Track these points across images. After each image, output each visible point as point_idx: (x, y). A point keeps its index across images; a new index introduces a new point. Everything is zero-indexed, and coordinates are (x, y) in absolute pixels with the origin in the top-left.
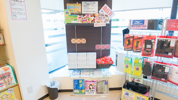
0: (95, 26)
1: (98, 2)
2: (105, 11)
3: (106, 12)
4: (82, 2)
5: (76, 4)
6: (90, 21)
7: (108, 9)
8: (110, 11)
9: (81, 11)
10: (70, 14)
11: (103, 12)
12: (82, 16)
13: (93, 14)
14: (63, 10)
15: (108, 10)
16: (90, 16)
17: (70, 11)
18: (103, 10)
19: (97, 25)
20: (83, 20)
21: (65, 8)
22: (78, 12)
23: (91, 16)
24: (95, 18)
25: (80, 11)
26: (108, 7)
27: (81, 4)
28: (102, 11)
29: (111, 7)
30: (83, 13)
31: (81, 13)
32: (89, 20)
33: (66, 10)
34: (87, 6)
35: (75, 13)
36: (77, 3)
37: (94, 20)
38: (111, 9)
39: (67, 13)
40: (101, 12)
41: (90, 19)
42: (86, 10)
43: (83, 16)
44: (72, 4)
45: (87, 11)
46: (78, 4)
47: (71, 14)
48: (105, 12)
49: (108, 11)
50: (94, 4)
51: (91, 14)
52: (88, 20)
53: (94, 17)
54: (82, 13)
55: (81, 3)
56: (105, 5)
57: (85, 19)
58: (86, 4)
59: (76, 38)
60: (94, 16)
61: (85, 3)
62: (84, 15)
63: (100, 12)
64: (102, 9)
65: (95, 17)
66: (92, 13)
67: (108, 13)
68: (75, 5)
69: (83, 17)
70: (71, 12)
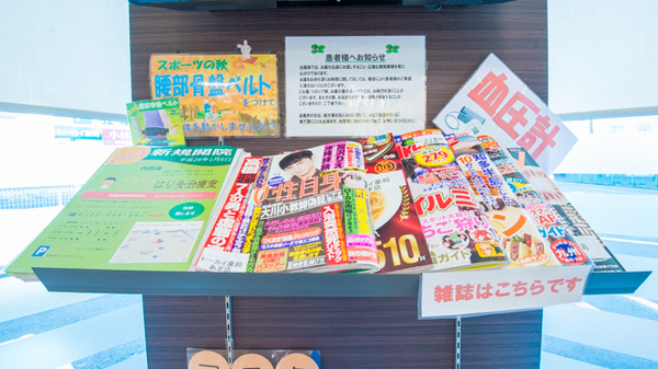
0: (431, 308)
1: (422, 39)
2: (490, 111)
3: (498, 121)
4: (289, 40)
5: (229, 58)
6: (367, 225)
7: (518, 97)
8: (531, 117)
9: (274, 116)
10: (176, 137)
11: (474, 123)
12: (278, 159)
13: (393, 138)
14: (124, 111)
15: (518, 106)
16: (354, 163)
17: (177, 118)
18: (473, 107)
19: (464, 293)
20: (277, 210)
21: (141, 88)
22: (256, 122)
23: (371, 167)
24: (418, 190)
25: (265, 112)
26: (515, 84)
27: (273, 57)
28: (464, 116)
29: (538, 81)
30: (294, 129)
31: (275, 133)
32: (345, 210)
33: (143, 105)
34: (331, 73)
35: (220, 134)
36: (245, 48)
37: (413, 207)
38: (544, 97)
39: (156, 132)
40: (453, 122)
41: (360, 205)
42: (324, 109)
43: (284, 164)
44: (201, 57)
45: (330, 119)
46: (252, 61)
47: (190, 142)
48: (489, 119)
49: (513, 112)
50: (391, 58)
51: (363, 141)
52: (330, 220)
53: (398, 177)
54: (289, 134)
55: (279, 50)
56: (492, 65)
57: (303, 205)
58: (320, 60)
59: (229, 343)
60: (399, 156)
61: (316, 48)
62: (298, 150)
63: (447, 118)
64: (461, 99)
65: (409, 168)
66: (374, 131)
67: (520, 130)
68: (222, 64)
69: (287, 175)
70: (186, 127)
